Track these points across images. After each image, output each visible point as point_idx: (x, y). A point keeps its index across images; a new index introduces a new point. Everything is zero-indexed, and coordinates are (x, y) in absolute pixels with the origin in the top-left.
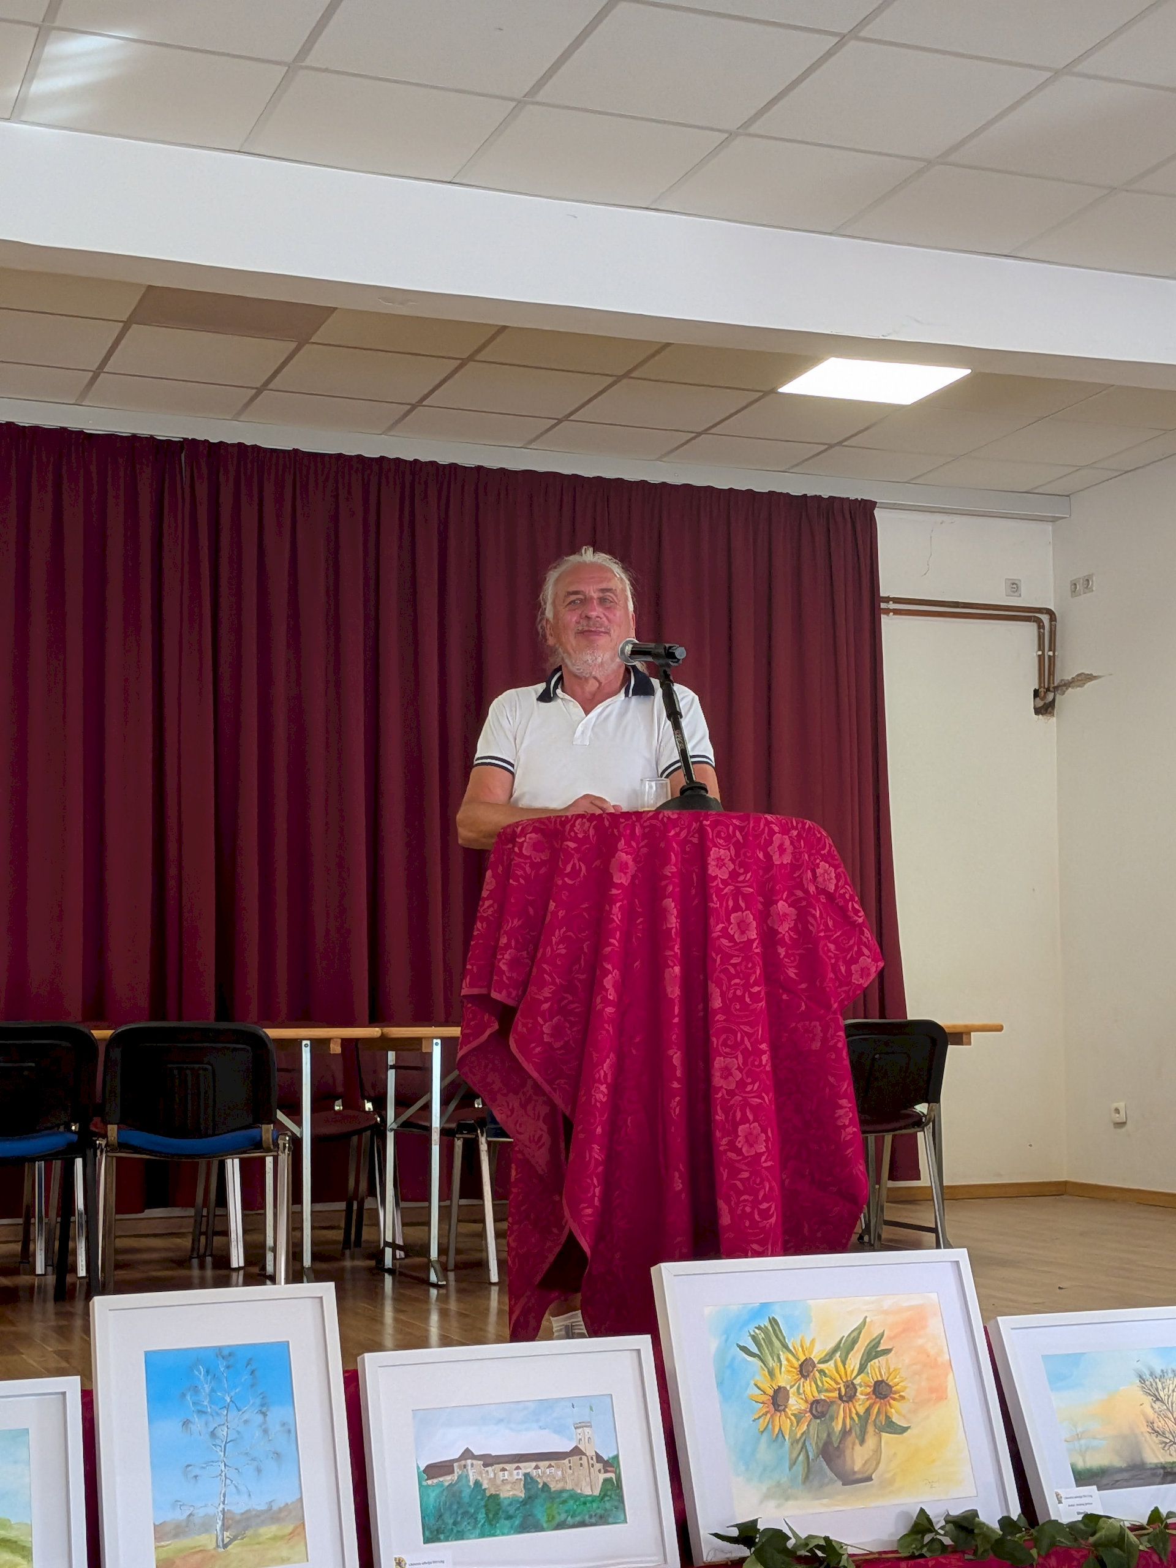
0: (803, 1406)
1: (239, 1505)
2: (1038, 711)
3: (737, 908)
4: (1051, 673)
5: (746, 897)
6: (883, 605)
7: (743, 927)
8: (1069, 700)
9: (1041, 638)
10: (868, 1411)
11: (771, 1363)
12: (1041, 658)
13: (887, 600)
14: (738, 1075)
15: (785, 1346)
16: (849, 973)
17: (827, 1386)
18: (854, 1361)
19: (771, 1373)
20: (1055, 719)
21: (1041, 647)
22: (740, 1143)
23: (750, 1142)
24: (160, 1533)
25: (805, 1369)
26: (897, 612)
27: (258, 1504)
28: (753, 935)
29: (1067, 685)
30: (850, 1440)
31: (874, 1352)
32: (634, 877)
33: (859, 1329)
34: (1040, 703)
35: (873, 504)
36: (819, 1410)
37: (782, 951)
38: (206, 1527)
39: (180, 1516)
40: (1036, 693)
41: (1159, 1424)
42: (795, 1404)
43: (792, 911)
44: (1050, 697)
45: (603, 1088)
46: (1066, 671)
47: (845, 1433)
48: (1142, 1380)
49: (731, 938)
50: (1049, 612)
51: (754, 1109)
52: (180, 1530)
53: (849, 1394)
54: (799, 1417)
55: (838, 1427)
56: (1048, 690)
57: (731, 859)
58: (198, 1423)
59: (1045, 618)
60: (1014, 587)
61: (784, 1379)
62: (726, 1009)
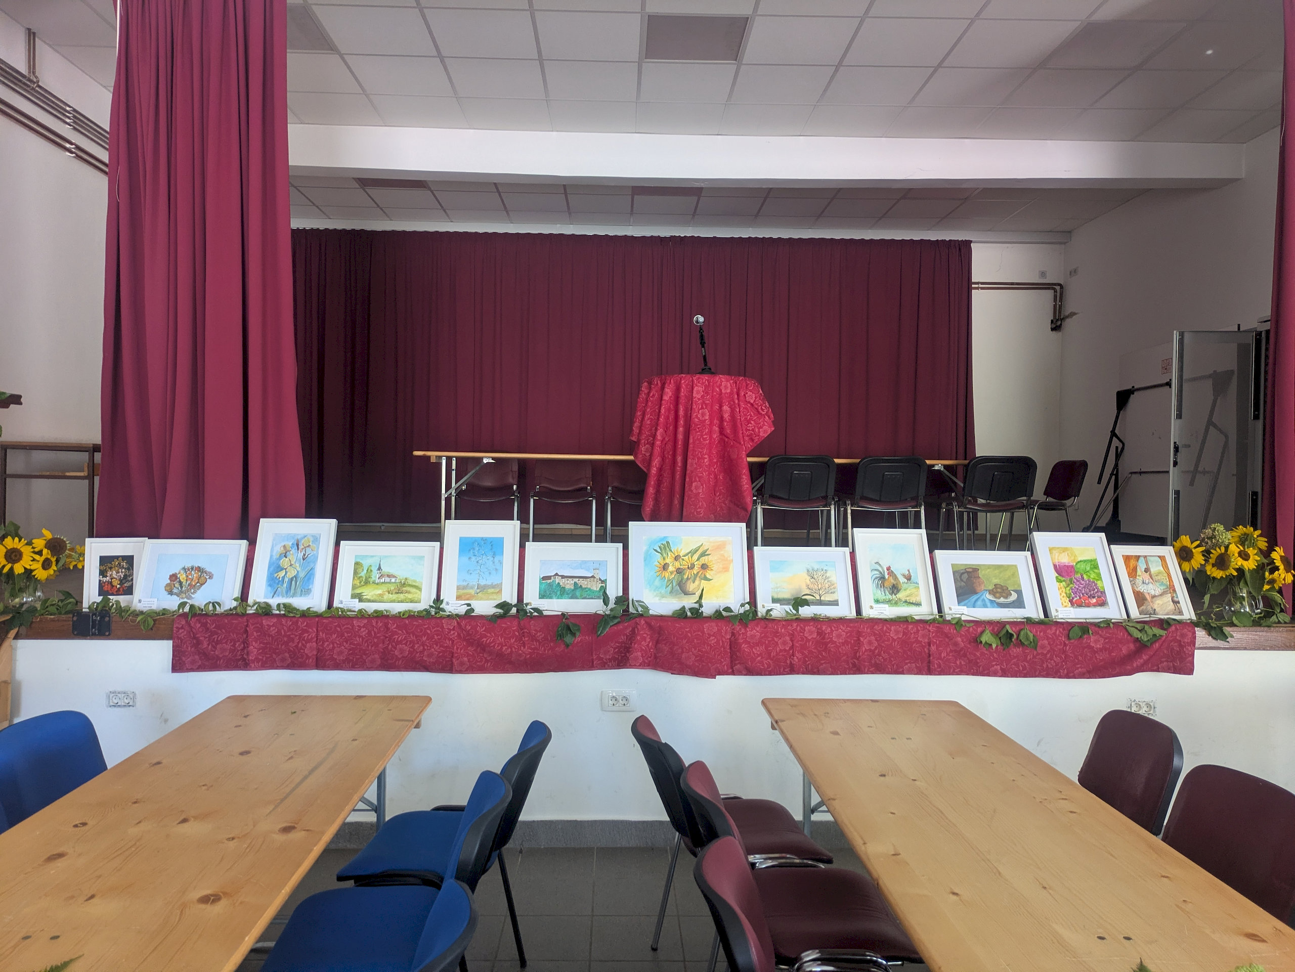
0: (674, 569)
1: (482, 582)
2: (1052, 329)
4: (1060, 312)
8: (1069, 324)
9: (1055, 297)
10: (698, 573)
11: (664, 555)
12: (1055, 306)
13: (977, 283)
14: (696, 466)
15: (671, 551)
17: (683, 565)
18: (696, 557)
19: (664, 559)
20: (1061, 333)
21: (1055, 300)
24: (458, 588)
25: (677, 558)
26: (982, 288)
27: (489, 583)
29: (1067, 317)
30: (689, 582)
31: (704, 554)
33: (699, 547)
34: (1054, 326)
35: (971, 242)
36: (679, 571)
38: (472, 588)
39: (465, 584)
40: (1052, 321)
41: (811, 586)
42: (671, 568)
44: (1059, 323)
46: (1067, 311)
47: (688, 579)
49: (698, 418)
50: (1060, 285)
52: (464, 588)
53: (692, 567)
54: (672, 573)
55: (686, 577)
56: (1057, 320)
57: (703, 391)
58: (473, 558)
59: (1058, 288)
60: (1043, 274)
61: (668, 561)
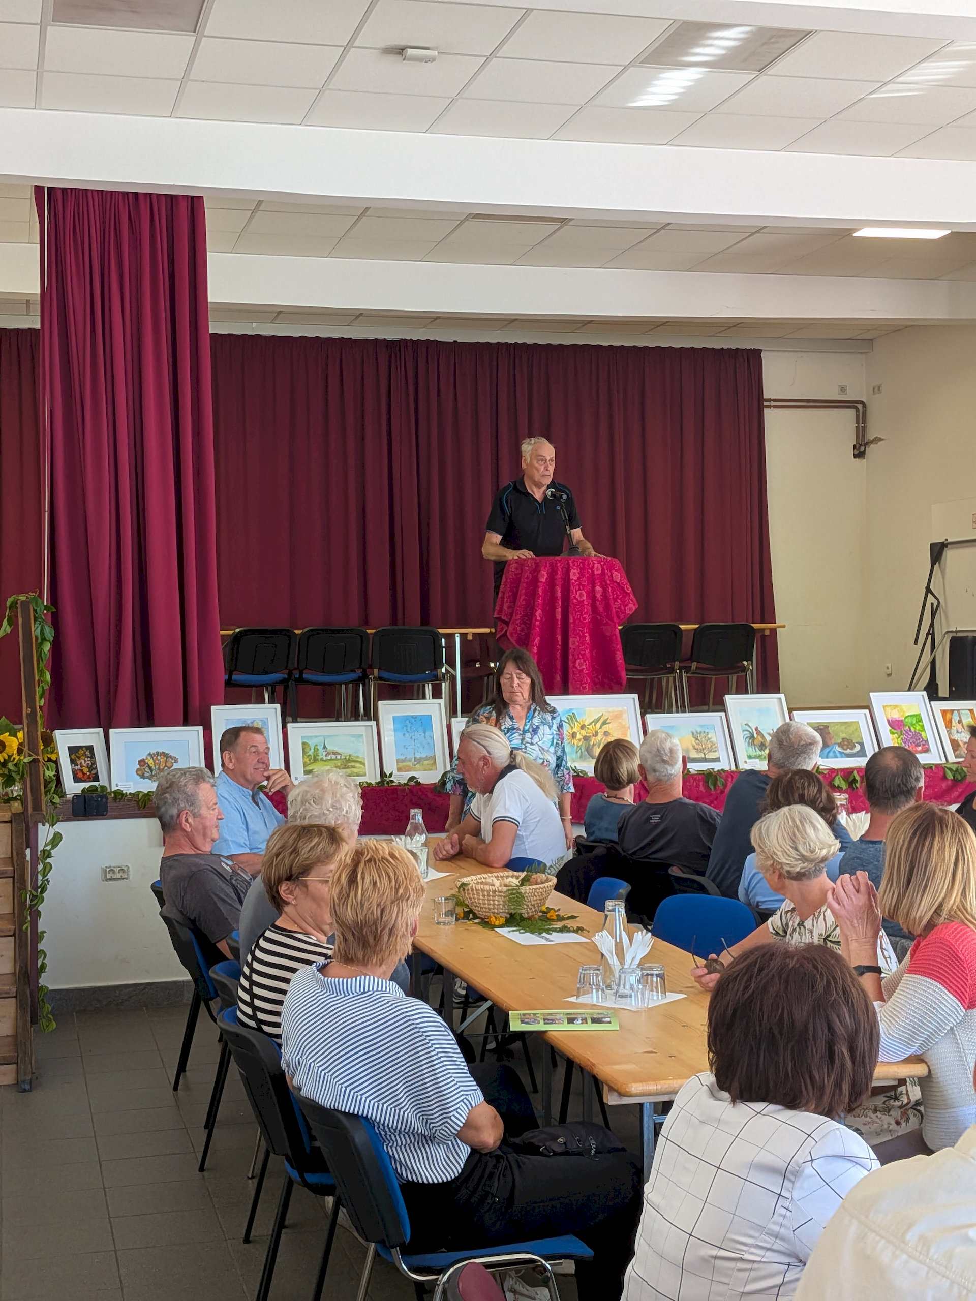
0: (581, 737)
1: (418, 756)
2: (855, 456)
3: (579, 589)
4: (863, 436)
5: (583, 586)
6: (765, 403)
7: (581, 595)
8: (871, 450)
9: (857, 417)
10: (602, 739)
11: (572, 725)
12: (857, 428)
13: (769, 400)
14: (577, 644)
15: (577, 721)
16: (625, 610)
17: (589, 732)
18: (598, 725)
19: (572, 728)
20: (865, 460)
21: (858, 422)
22: (577, 665)
23: (580, 664)
24: (398, 761)
25: (583, 727)
26: (775, 407)
27: (424, 755)
28: (585, 598)
29: (872, 442)
30: (595, 747)
31: (604, 723)
32: (546, 579)
33: (600, 717)
34: (856, 452)
35: (760, 351)
36: (586, 738)
37: (598, 603)
38: (410, 760)
39: (403, 758)
40: (855, 447)
41: (697, 747)
42: (579, 736)
43: (600, 589)
44: (862, 449)
45: (535, 648)
46: (870, 436)
47: (594, 745)
48: (693, 734)
49: (577, 599)
50: (862, 402)
51: (582, 655)
52: (403, 761)
53: (596, 734)
54: (580, 740)
55: (592, 743)
56: (861, 445)
57: (578, 573)
58: (407, 735)
59: (860, 406)
60: (843, 389)
61: (575, 730)
62: (574, 622)
